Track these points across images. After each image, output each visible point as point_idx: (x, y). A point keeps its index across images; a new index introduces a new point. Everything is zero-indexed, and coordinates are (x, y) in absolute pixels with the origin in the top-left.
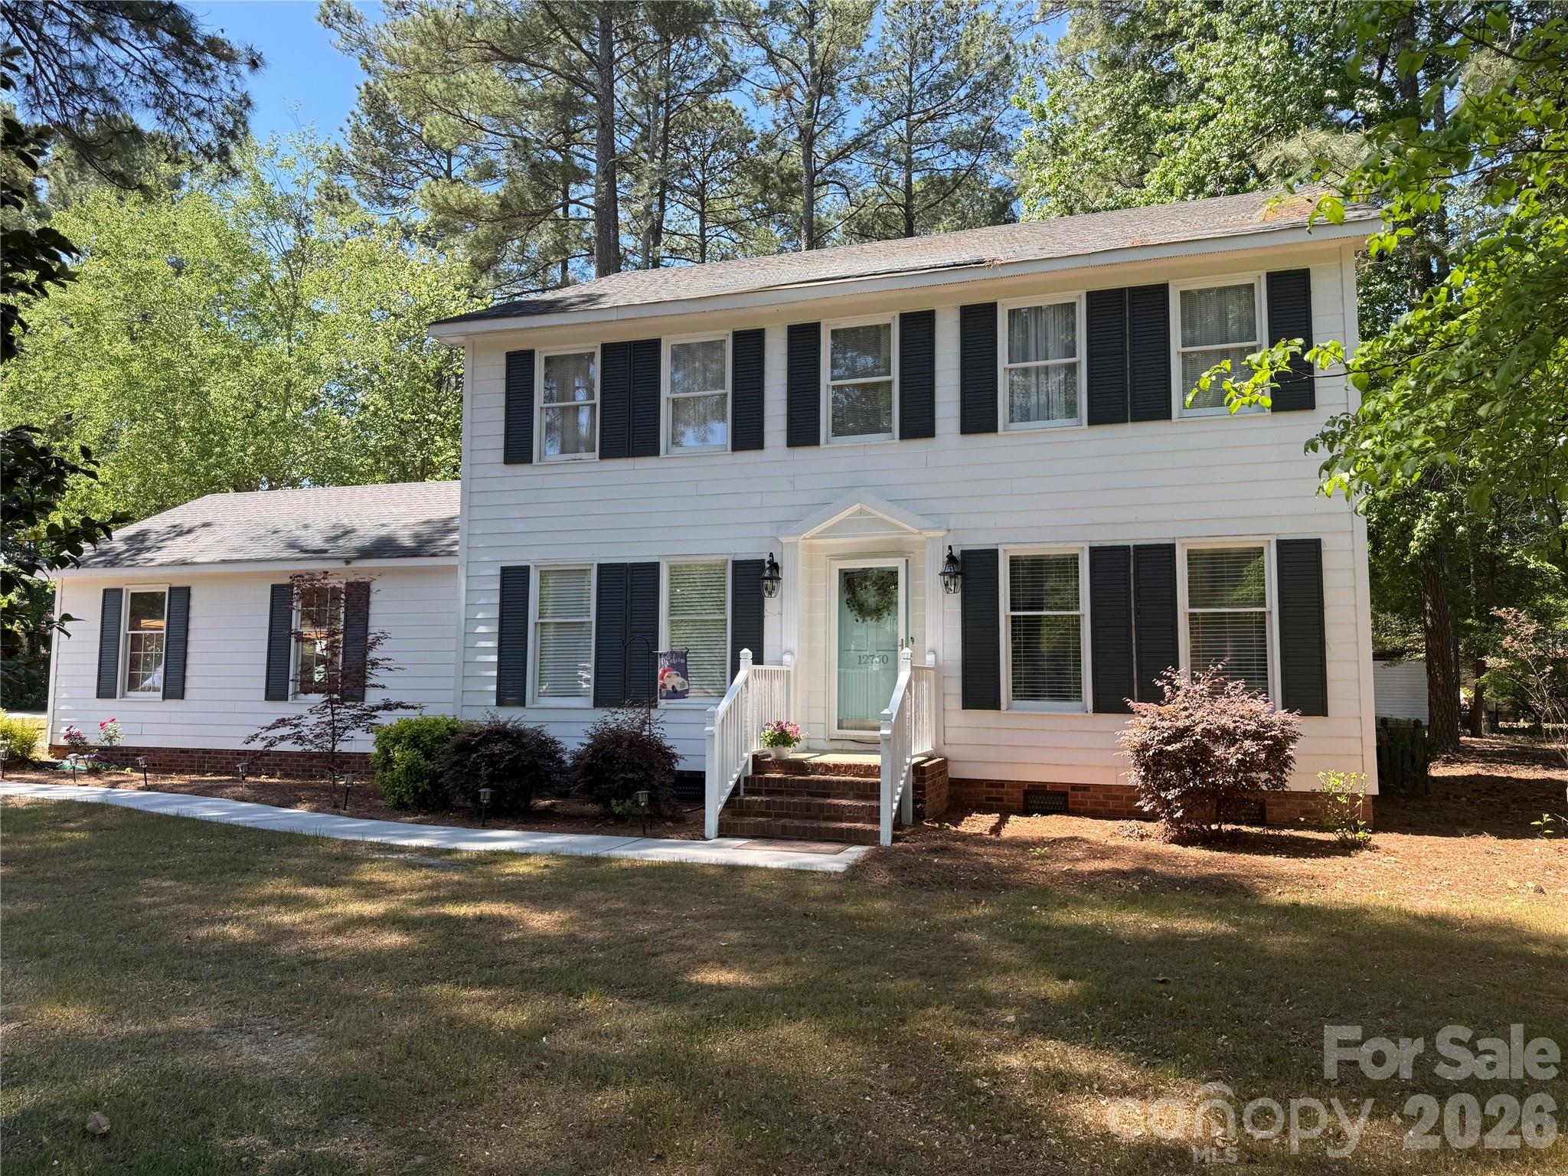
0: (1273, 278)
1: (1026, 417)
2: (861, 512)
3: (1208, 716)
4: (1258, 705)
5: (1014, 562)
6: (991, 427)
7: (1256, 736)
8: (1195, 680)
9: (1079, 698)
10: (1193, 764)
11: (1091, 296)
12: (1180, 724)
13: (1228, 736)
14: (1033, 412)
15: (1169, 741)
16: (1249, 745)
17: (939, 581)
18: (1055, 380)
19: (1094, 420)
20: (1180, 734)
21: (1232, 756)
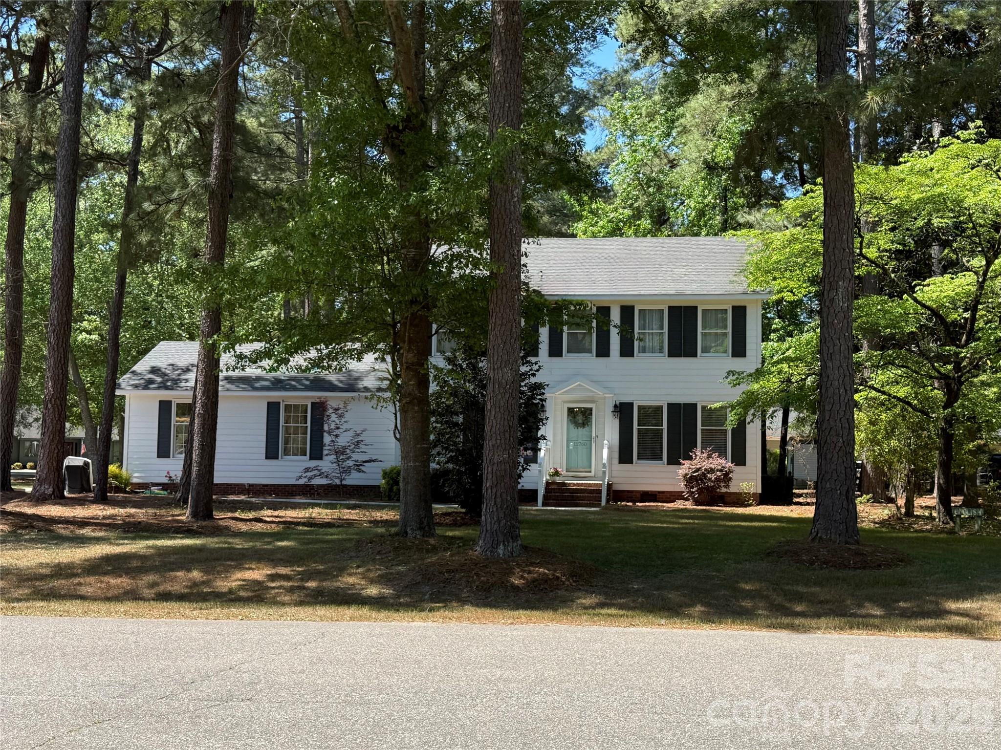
0: (734, 308)
1: (644, 351)
2: (579, 385)
3: (706, 465)
4: (723, 461)
5: (639, 407)
6: (631, 355)
7: (721, 471)
8: (703, 453)
9: (661, 459)
10: (701, 480)
11: (670, 308)
12: (698, 467)
13: (712, 471)
14: (647, 349)
15: (694, 472)
16: (719, 473)
17: (611, 414)
18: (656, 338)
19: (670, 355)
20: (698, 470)
21: (713, 477)
